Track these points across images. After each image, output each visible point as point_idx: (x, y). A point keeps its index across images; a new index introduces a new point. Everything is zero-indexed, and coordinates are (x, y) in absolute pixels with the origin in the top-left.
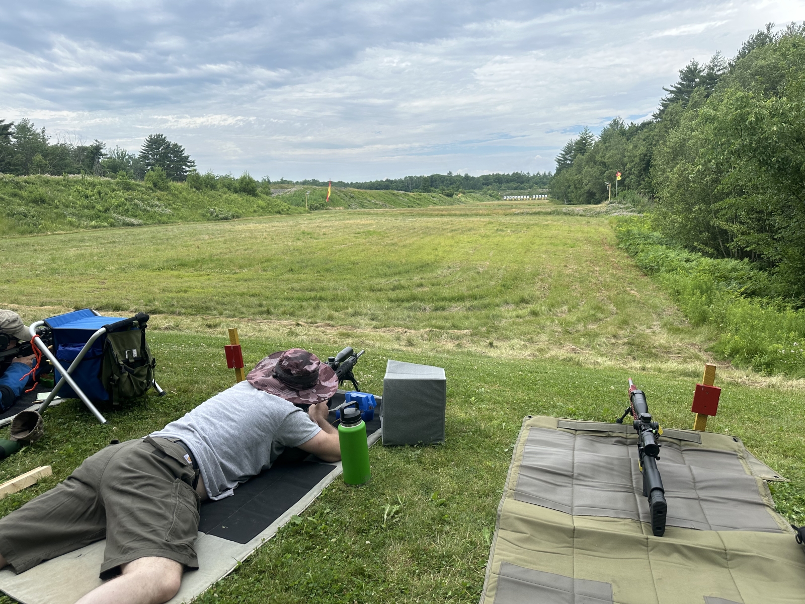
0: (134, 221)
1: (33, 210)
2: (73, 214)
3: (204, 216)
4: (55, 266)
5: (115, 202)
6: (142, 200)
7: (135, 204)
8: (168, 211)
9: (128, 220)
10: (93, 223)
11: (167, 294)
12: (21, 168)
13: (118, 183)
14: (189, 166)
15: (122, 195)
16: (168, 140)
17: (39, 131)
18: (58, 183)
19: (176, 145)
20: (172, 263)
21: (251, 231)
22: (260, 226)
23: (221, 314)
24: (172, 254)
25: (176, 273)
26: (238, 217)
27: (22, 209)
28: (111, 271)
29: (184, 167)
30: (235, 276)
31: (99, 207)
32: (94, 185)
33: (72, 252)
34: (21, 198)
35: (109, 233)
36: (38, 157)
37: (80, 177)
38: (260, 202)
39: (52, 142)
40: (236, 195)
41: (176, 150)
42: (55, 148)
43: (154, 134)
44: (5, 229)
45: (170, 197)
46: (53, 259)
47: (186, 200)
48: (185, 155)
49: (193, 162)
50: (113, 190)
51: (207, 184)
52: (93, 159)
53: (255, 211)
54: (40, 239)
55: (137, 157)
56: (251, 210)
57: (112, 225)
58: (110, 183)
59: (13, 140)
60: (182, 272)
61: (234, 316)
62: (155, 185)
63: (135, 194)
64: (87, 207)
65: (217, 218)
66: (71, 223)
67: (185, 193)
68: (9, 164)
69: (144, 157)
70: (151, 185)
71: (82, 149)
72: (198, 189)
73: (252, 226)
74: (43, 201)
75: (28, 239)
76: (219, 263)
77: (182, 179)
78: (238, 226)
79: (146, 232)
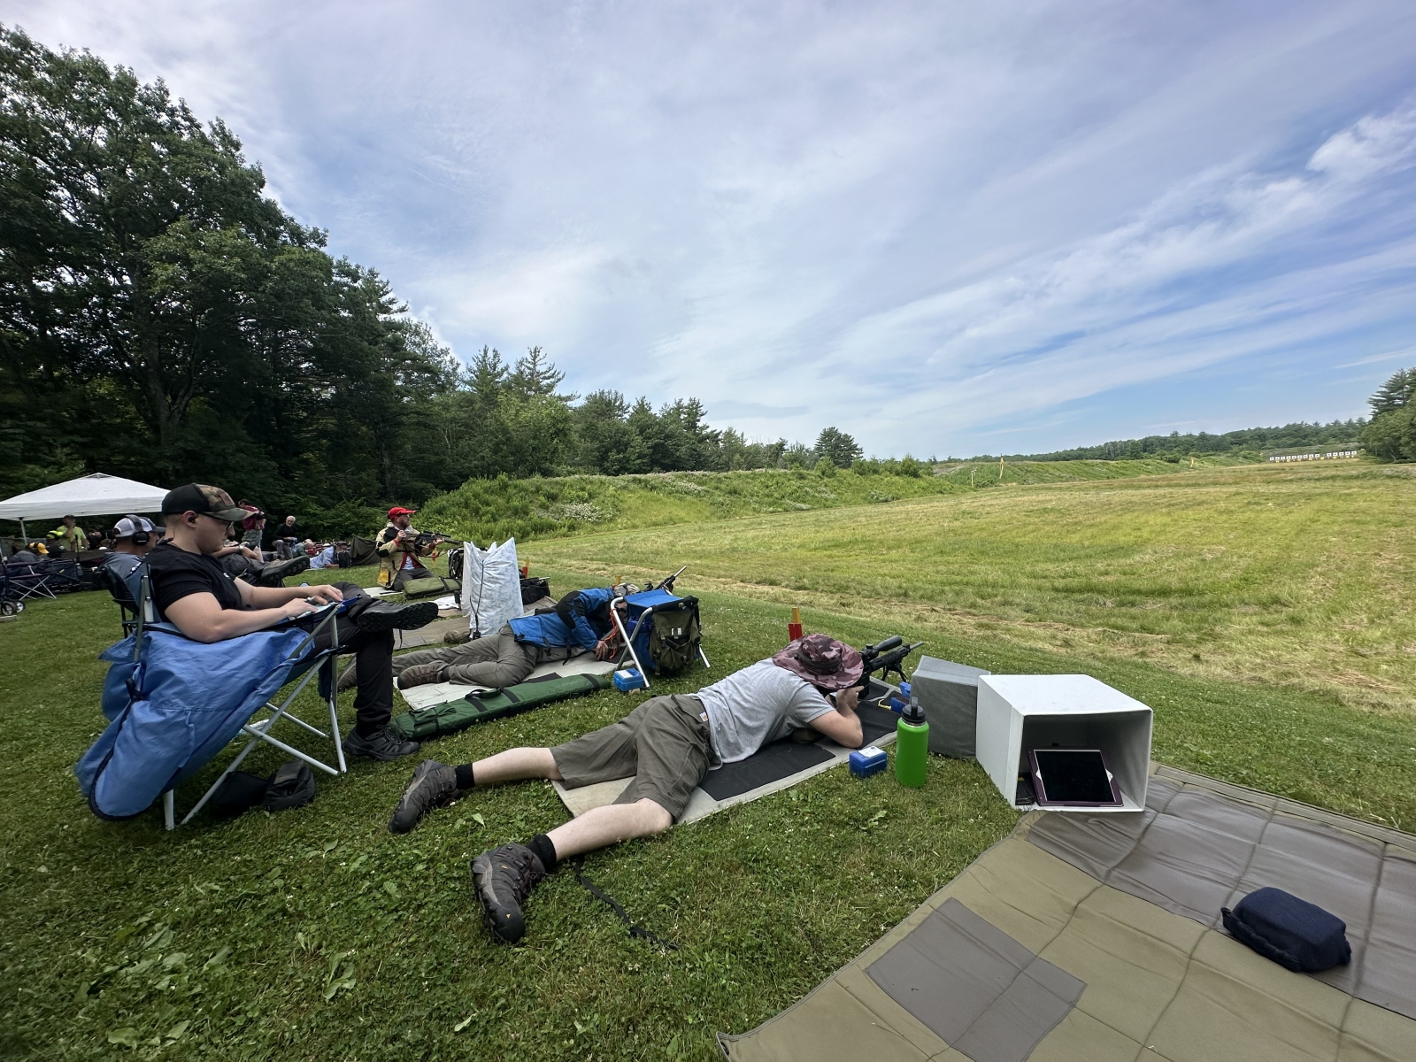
0: (804, 506)
1: (728, 499)
2: (756, 502)
3: (865, 499)
4: (735, 545)
5: (789, 490)
6: (811, 487)
7: (807, 492)
8: (833, 496)
9: (798, 505)
10: (771, 509)
12: (726, 467)
13: (793, 474)
14: (856, 454)
15: (795, 483)
16: (839, 431)
17: (739, 435)
18: (747, 477)
19: (846, 435)
20: (827, 544)
21: (907, 513)
22: (918, 507)
24: (830, 535)
25: (828, 553)
26: (898, 499)
27: (721, 499)
28: (776, 550)
29: (851, 455)
30: (882, 557)
31: (776, 495)
32: (772, 476)
33: (751, 534)
34: (721, 490)
35: (780, 518)
36: (737, 456)
37: (764, 470)
38: (921, 482)
39: (748, 444)
40: (897, 478)
41: (846, 440)
42: (750, 447)
43: (827, 427)
44: (708, 514)
45: (836, 483)
46: (736, 539)
47: (850, 485)
48: (854, 443)
49: (861, 450)
50: (789, 480)
51: (873, 469)
52: (778, 454)
53: (915, 492)
54: (731, 523)
55: (812, 449)
56: (911, 491)
57: (786, 510)
58: (786, 474)
59: (721, 444)
60: (835, 552)
62: (823, 474)
63: (806, 482)
64: (768, 496)
65: (878, 501)
66: (754, 509)
67: (849, 479)
68: (717, 464)
69: (819, 449)
70: (819, 473)
71: (771, 447)
72: (861, 474)
73: (910, 507)
74: (735, 492)
75: (723, 523)
76: (868, 544)
77: (847, 465)
78: (896, 508)
79: (810, 516)
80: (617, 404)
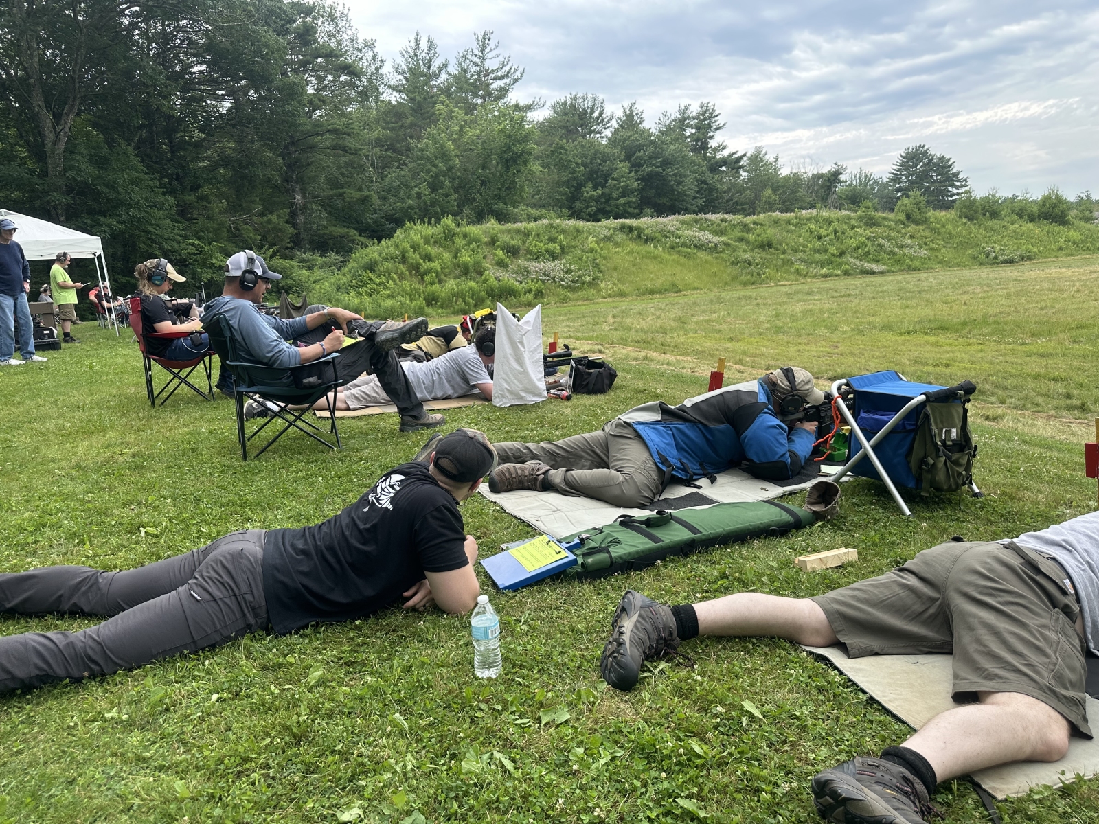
0: (875, 267)
1: (758, 257)
2: (802, 260)
3: (975, 258)
4: (779, 323)
5: (853, 242)
6: (889, 239)
7: (880, 246)
8: (923, 252)
9: (868, 266)
10: (824, 271)
11: (920, 367)
12: (748, 208)
13: (860, 218)
14: (957, 187)
15: (864, 232)
16: (931, 152)
17: (772, 160)
18: (788, 222)
19: (942, 158)
20: (927, 325)
21: (1052, 280)
22: (1068, 273)
23: (1003, 402)
24: (926, 312)
25: (932, 339)
26: (1030, 258)
27: (748, 256)
28: (845, 332)
29: (950, 189)
30: (1024, 348)
31: (833, 250)
32: (829, 222)
33: (799, 307)
34: (748, 242)
35: (841, 284)
36: (768, 192)
37: (814, 212)
38: (1072, 233)
39: (784, 172)
40: (1031, 225)
41: (942, 166)
42: (787, 178)
43: (912, 146)
44: (728, 279)
45: (927, 233)
46: (777, 316)
47: (951, 236)
48: (954, 171)
49: (966, 180)
50: (853, 227)
51: (989, 210)
52: (829, 188)
53: (1061, 249)
54: (763, 291)
55: (885, 180)
56: (1054, 247)
57: (846, 273)
58: (849, 218)
59: (743, 174)
60: (942, 338)
61: (1023, 408)
62: (908, 217)
63: (879, 230)
64: (819, 251)
65: (996, 262)
66: (798, 272)
67: (950, 227)
68: (737, 203)
69: (895, 179)
70: (902, 217)
71: (817, 177)
72: (970, 219)
73: (1053, 272)
74: (770, 245)
75: (750, 291)
76: (998, 328)
77: (948, 206)
78: (1030, 273)
79: (889, 283)
80: (596, 114)
